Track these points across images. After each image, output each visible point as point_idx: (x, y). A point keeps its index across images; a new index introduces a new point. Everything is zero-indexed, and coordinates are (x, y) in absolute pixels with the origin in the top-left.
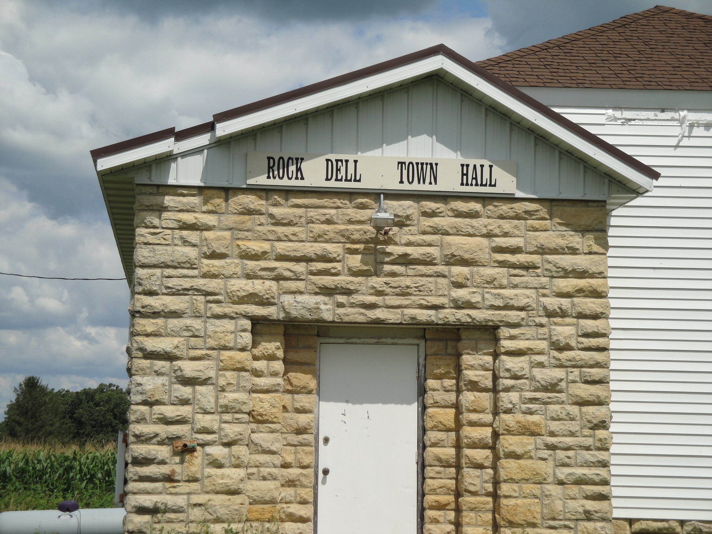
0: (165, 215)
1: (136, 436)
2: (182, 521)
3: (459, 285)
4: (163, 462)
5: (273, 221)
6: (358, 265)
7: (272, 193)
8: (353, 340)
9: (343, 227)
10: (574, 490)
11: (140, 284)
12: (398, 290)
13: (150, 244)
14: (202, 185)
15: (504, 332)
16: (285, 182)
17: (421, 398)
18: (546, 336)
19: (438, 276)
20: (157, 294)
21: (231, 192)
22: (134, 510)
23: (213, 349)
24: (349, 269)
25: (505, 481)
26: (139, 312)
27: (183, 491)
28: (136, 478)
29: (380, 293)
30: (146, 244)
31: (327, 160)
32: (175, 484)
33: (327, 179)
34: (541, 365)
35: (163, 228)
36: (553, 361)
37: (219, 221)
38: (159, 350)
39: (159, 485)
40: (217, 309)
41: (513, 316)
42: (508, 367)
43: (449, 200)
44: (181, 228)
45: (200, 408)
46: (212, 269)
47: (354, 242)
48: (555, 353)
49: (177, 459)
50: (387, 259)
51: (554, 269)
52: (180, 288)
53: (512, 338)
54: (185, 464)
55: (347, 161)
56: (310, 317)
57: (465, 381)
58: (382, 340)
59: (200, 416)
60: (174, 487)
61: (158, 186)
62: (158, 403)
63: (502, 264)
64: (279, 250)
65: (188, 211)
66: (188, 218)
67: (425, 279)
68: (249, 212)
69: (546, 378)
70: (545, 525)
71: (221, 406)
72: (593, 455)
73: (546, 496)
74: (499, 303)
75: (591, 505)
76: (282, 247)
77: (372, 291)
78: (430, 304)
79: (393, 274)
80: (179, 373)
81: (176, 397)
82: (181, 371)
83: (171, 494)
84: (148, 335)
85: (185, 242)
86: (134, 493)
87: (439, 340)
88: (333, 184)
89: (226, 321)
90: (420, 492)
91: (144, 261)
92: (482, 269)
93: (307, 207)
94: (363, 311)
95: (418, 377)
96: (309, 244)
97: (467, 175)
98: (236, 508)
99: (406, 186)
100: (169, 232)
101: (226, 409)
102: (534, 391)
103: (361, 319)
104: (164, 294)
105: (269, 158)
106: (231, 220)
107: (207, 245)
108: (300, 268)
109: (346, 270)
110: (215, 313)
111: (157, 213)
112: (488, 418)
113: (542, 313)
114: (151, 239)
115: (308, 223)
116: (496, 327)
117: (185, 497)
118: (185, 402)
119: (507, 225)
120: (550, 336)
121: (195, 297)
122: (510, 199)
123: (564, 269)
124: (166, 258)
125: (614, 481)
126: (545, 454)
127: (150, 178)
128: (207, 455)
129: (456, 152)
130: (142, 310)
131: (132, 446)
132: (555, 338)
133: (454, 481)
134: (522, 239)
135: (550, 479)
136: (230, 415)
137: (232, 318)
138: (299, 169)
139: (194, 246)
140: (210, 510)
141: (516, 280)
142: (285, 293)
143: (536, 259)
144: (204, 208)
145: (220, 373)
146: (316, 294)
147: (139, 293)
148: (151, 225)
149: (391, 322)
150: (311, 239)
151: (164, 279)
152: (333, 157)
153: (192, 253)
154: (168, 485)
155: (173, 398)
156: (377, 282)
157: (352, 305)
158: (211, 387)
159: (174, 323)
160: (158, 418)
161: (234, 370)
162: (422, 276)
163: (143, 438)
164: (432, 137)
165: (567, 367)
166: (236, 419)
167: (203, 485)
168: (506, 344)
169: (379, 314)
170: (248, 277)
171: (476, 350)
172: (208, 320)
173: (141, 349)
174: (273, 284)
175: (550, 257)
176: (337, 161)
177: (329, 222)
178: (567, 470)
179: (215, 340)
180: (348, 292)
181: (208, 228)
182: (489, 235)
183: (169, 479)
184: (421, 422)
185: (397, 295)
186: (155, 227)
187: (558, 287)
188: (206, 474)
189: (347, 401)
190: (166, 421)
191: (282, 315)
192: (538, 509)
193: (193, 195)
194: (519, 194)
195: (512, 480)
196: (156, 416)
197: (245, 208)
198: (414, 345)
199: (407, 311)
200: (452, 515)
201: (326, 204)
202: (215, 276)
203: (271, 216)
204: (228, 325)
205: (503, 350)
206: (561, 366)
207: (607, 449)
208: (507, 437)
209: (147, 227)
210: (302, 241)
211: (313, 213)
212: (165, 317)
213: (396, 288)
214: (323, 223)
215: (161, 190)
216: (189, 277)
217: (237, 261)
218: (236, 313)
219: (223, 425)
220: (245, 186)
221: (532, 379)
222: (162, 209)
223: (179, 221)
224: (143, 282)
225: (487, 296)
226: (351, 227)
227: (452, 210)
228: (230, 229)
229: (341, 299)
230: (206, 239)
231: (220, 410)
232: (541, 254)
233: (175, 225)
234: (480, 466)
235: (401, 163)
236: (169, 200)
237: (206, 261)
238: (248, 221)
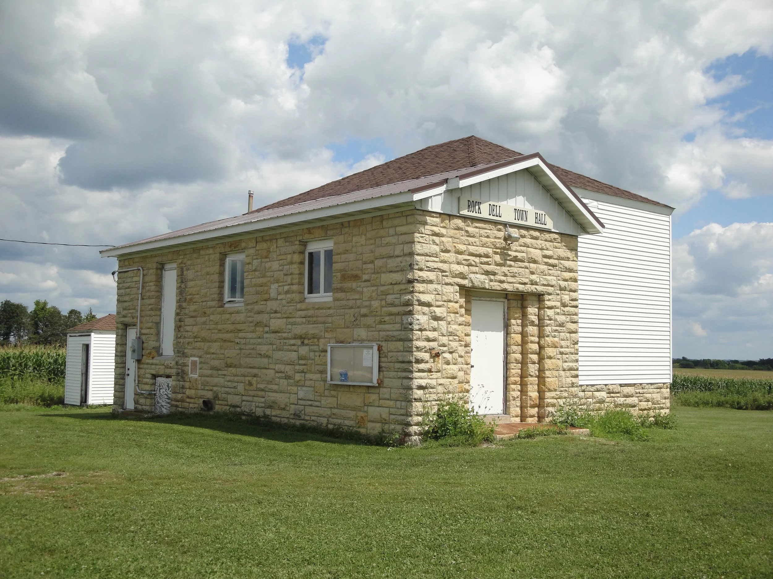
0: (427, 227)
1: (417, 348)
2: (435, 393)
3: (532, 273)
4: (427, 362)
5: (467, 234)
6: (499, 260)
7: (467, 219)
8: (482, 299)
9: (493, 240)
10: (568, 373)
11: (417, 265)
12: (512, 274)
13: (421, 243)
14: (442, 212)
15: (547, 297)
16: (474, 214)
17: (505, 329)
18: (560, 300)
19: (525, 268)
20: (423, 270)
21: (451, 217)
22: (417, 387)
23: (445, 301)
24: (495, 262)
25: (547, 370)
26: (417, 280)
27: (434, 377)
28: (417, 370)
29: (506, 275)
30: (419, 242)
31: (490, 205)
32: (432, 374)
33: (490, 215)
34: (558, 314)
35: (425, 234)
36: (562, 312)
37: (447, 232)
38: (426, 301)
39: (425, 374)
40: (447, 280)
41: (550, 289)
42: (548, 314)
43: (529, 230)
44: (433, 235)
45: (441, 333)
46: (445, 258)
47: (497, 248)
48: (562, 308)
49: (432, 360)
50: (508, 258)
51: (563, 267)
52: (433, 267)
53: (549, 300)
54: (436, 363)
55: (497, 206)
56: (481, 286)
57: (529, 321)
58: (492, 299)
59: (441, 337)
60: (431, 375)
61: (424, 211)
62: (425, 330)
63: (547, 264)
64: (470, 250)
65: (435, 226)
66: (436, 229)
67: (521, 269)
68: (458, 229)
69: (561, 320)
70: (559, 390)
71: (449, 332)
72: (574, 357)
73: (560, 376)
74: (545, 283)
75: (574, 380)
76: (472, 249)
77: (503, 274)
78: (523, 282)
79: (510, 266)
80: (433, 314)
81: (432, 327)
82: (435, 313)
83: (430, 379)
84: (419, 293)
85: (434, 243)
86: (416, 378)
87: (515, 300)
88: (491, 217)
89: (450, 286)
90: (505, 376)
91: (419, 252)
92: (539, 265)
93: (479, 228)
94: (499, 284)
95: (504, 319)
96: (481, 248)
97: (537, 218)
98: (456, 385)
99: (517, 222)
100: (427, 236)
101: (451, 334)
102: (556, 326)
103: (499, 288)
104: (426, 270)
105: (469, 201)
106: (452, 232)
107: (443, 245)
108: (477, 260)
109: (494, 262)
110: (446, 282)
111: (423, 226)
112: (536, 339)
113: (558, 289)
114: (421, 240)
115: (480, 237)
116: (543, 295)
117: (435, 380)
118: (435, 330)
119: (548, 244)
120: (561, 300)
121: (438, 273)
122: (550, 232)
123: (566, 268)
124: (427, 251)
125: (580, 368)
126: (559, 356)
127: (421, 206)
128: (444, 358)
129: (532, 206)
130: (418, 279)
131: (415, 353)
132: (564, 301)
133: (520, 370)
134: (552, 252)
135: (561, 369)
136: (452, 337)
137: (452, 285)
138: (479, 208)
139: (437, 245)
140: (446, 387)
141: (550, 272)
142: (471, 273)
143: (556, 262)
144: (442, 225)
145: (448, 314)
146: (483, 274)
147: (416, 269)
148: (421, 232)
149: (509, 290)
150: (481, 245)
151: (426, 262)
152: (492, 203)
153: (437, 248)
154: (429, 374)
155: (430, 328)
156: (505, 269)
157: (496, 281)
158: (445, 322)
159: (431, 287)
160: (425, 338)
161: (453, 313)
162: (520, 267)
163: (420, 349)
164: (524, 197)
165: (566, 315)
166: (455, 339)
167: (442, 374)
168: (548, 303)
169: (505, 286)
170: (458, 263)
171: (533, 306)
172: (443, 286)
173: (418, 301)
174: (466, 267)
175: (562, 262)
176: (493, 205)
177: (488, 237)
178: (567, 364)
179: (446, 297)
180: (494, 274)
181: (443, 236)
182: (542, 249)
183: (430, 371)
184: (505, 341)
185: (512, 277)
186: (422, 233)
187: (564, 276)
188: (444, 368)
189: (478, 330)
190: (428, 340)
191: (470, 285)
192: (557, 383)
193: (437, 217)
194: (553, 230)
195: (550, 370)
196: (424, 337)
197: (457, 226)
198: (502, 302)
199: (515, 285)
200: (519, 387)
201: (487, 227)
202: (445, 262)
203: (467, 231)
204: (450, 289)
205: (546, 306)
206: (565, 315)
207: (577, 354)
208: (548, 348)
209: (419, 233)
210: (478, 246)
211: (482, 232)
212: (427, 283)
213: (511, 273)
214: (485, 237)
215: (425, 213)
216: (435, 262)
217: (454, 254)
218: (454, 283)
219: (450, 342)
220: (458, 215)
221: (556, 320)
222: (425, 223)
223: (433, 231)
224: (419, 263)
225: (541, 279)
226: (496, 240)
227: (530, 235)
228: (451, 237)
229: (492, 277)
230: (443, 242)
231: (448, 334)
232: (558, 260)
233: (430, 233)
234: (534, 363)
235: (515, 209)
236: (429, 219)
237: (442, 254)
238: (458, 233)
